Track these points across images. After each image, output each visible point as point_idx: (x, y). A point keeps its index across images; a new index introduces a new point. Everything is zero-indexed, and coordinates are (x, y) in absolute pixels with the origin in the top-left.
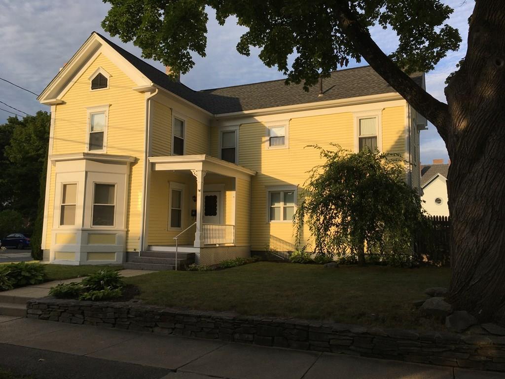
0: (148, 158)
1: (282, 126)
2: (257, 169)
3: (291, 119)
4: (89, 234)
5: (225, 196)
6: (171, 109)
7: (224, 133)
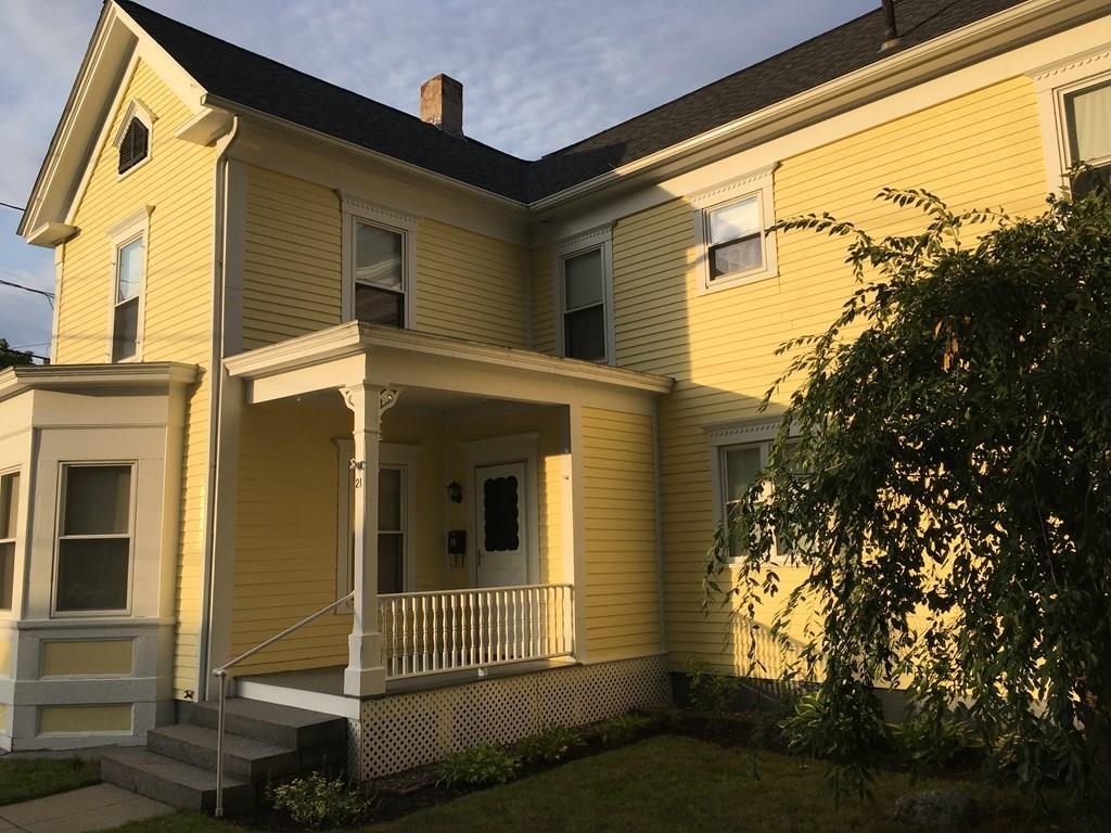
0: (223, 361)
1: (748, 198)
2: (670, 370)
3: (779, 165)
4: (44, 642)
5: (541, 474)
6: (335, 191)
7: (571, 262)
